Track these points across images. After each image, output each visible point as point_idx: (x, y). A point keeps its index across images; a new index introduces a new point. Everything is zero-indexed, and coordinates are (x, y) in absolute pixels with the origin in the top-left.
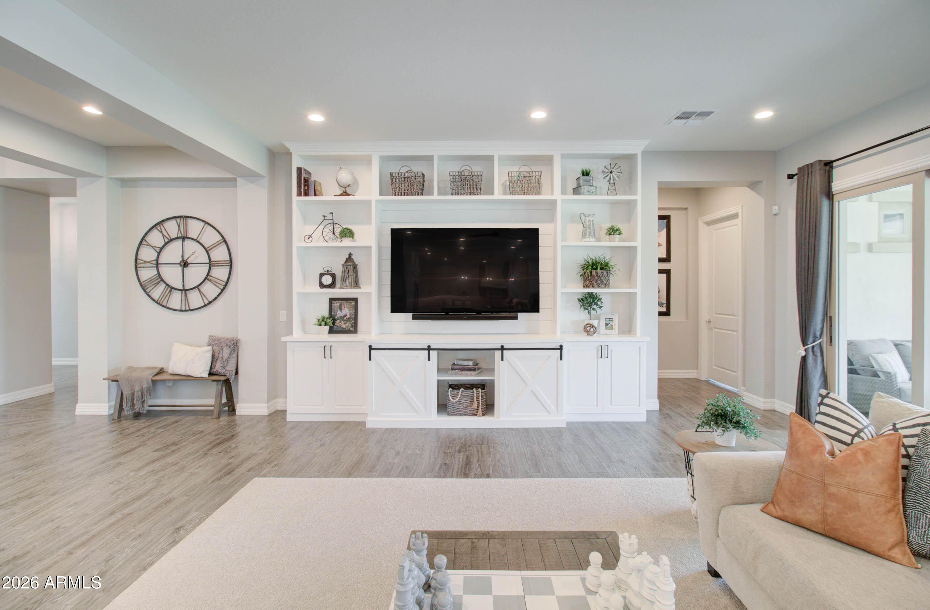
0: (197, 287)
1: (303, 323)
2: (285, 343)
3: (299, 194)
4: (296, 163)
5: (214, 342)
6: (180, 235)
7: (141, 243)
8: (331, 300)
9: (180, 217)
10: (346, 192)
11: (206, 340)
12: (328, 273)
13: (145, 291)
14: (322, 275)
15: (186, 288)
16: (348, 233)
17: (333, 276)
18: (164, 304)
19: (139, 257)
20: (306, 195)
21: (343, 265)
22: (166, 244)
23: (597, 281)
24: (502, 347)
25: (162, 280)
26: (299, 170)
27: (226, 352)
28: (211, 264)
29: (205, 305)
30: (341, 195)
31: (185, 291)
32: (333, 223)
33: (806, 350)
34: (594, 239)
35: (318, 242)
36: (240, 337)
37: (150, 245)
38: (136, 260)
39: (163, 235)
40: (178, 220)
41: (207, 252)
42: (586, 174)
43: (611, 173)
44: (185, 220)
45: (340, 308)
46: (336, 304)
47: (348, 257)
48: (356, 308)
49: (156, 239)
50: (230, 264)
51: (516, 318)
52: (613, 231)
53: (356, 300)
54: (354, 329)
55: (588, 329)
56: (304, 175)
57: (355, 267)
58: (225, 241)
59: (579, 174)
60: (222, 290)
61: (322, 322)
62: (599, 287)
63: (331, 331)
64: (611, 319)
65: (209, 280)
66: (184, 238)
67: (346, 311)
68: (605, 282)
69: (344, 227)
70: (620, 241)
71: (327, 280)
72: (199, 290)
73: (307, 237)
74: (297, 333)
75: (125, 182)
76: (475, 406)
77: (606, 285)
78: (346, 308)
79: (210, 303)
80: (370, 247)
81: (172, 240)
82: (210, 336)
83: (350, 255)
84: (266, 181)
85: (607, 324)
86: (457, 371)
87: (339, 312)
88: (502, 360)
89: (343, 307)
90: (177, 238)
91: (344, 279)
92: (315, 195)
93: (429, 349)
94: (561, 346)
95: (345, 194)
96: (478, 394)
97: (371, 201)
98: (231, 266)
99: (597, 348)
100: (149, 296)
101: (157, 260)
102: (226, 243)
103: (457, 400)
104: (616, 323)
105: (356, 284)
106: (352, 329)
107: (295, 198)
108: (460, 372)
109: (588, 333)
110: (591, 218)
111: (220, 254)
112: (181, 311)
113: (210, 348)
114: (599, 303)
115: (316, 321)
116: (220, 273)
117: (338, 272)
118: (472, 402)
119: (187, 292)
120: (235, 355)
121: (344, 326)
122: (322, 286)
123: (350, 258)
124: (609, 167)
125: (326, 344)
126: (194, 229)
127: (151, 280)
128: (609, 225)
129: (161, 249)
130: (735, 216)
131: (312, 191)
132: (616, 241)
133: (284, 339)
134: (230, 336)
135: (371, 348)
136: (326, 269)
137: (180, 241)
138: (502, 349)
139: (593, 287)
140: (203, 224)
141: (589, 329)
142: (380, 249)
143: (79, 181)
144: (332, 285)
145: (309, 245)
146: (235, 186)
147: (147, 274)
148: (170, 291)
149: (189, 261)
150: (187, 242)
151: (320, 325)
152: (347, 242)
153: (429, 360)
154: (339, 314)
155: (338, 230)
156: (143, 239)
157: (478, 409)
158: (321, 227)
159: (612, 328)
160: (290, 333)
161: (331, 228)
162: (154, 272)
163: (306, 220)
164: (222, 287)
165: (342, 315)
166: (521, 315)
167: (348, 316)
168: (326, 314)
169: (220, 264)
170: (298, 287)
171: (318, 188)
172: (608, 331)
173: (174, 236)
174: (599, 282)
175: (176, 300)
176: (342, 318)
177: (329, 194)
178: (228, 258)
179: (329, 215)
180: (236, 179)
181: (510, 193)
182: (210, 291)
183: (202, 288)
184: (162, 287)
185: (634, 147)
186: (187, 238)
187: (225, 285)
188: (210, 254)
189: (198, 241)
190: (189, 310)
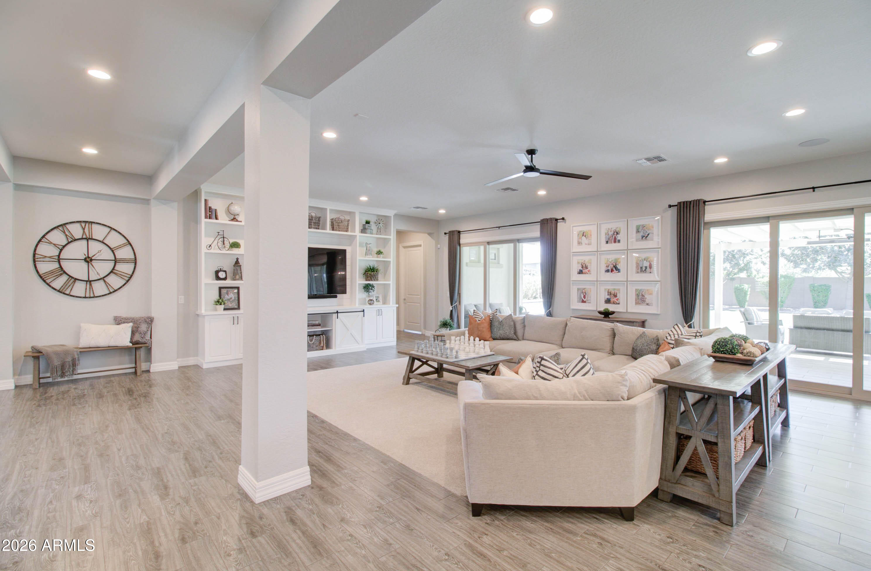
0: (102, 279)
1: (207, 305)
2: (204, 316)
3: (206, 217)
4: (203, 196)
5: (127, 320)
6: (84, 237)
7: (41, 240)
8: (220, 288)
9: (84, 222)
12: (221, 270)
13: (45, 281)
14: (217, 272)
15: (91, 279)
16: (235, 245)
17: (225, 272)
18: (67, 292)
19: (37, 252)
20: (210, 218)
21: (232, 265)
22: (69, 242)
25: (65, 272)
26: (206, 201)
27: (143, 326)
28: (116, 261)
29: (110, 293)
30: (231, 220)
31: (89, 282)
32: (224, 237)
33: (452, 307)
34: (371, 257)
35: (215, 250)
36: (153, 315)
37: (50, 243)
38: (34, 255)
39: (66, 235)
40: (82, 224)
41: (113, 251)
42: (367, 222)
43: (380, 223)
44: (90, 225)
45: (227, 294)
46: (224, 291)
47: (236, 260)
48: (238, 293)
49: (57, 238)
50: (135, 261)
51: (336, 297)
52: (379, 253)
53: (238, 288)
54: (238, 307)
56: (209, 204)
57: (240, 267)
58: (130, 244)
59: (365, 223)
60: (128, 281)
61: (214, 302)
62: (374, 280)
63: (225, 308)
64: (378, 297)
65: (115, 273)
66: (87, 239)
67: (232, 295)
69: (231, 241)
70: (383, 258)
71: (221, 275)
72: (105, 281)
73: (208, 246)
76: (322, 345)
77: (377, 280)
78: (231, 294)
79: (115, 291)
81: (75, 240)
83: (237, 259)
85: (376, 300)
86: (314, 326)
87: (226, 296)
88: (338, 318)
89: (229, 293)
90: (82, 239)
91: (233, 275)
92: (216, 219)
94: (364, 310)
95: (234, 219)
96: (323, 338)
98: (135, 263)
99: (377, 311)
100: (50, 286)
101: (59, 256)
103: (313, 342)
104: (381, 299)
105: (240, 278)
106: (236, 307)
107: (203, 220)
108: (312, 327)
109: (370, 304)
110: (370, 246)
111: (125, 253)
112: (85, 297)
113: (131, 324)
114: (373, 289)
116: (125, 268)
117: (229, 269)
118: (320, 343)
119: (92, 282)
120: (150, 329)
121: (229, 305)
122: (218, 278)
123: (237, 262)
124: (378, 221)
125: (234, 316)
126: (98, 232)
127: (51, 273)
128: (378, 250)
129: (64, 246)
130: (420, 246)
131: (214, 216)
132: (381, 258)
134: (144, 315)
136: (219, 268)
139: (372, 281)
140: (108, 229)
141: (371, 302)
144: (224, 278)
145: (210, 251)
146: (149, 205)
147: (47, 267)
148: (74, 282)
149: (94, 258)
150: (90, 242)
151: (217, 305)
152: (235, 251)
155: (227, 243)
156: (44, 237)
157: (323, 347)
158: (217, 239)
159: (379, 301)
161: (223, 241)
162: (56, 266)
163: (208, 235)
164: (127, 279)
165: (229, 298)
166: (339, 295)
167: (233, 299)
168: (218, 298)
169: (124, 261)
170: (204, 279)
171: (217, 214)
172: (378, 303)
173: (77, 236)
175: (79, 289)
176: (229, 300)
177: (223, 219)
178: (133, 257)
179: (221, 233)
180: (148, 200)
181: (333, 229)
182: (115, 281)
183: (107, 279)
184: (64, 278)
185: (391, 213)
186: (92, 239)
187: (130, 278)
188: (116, 253)
189: (103, 243)
190: (94, 297)
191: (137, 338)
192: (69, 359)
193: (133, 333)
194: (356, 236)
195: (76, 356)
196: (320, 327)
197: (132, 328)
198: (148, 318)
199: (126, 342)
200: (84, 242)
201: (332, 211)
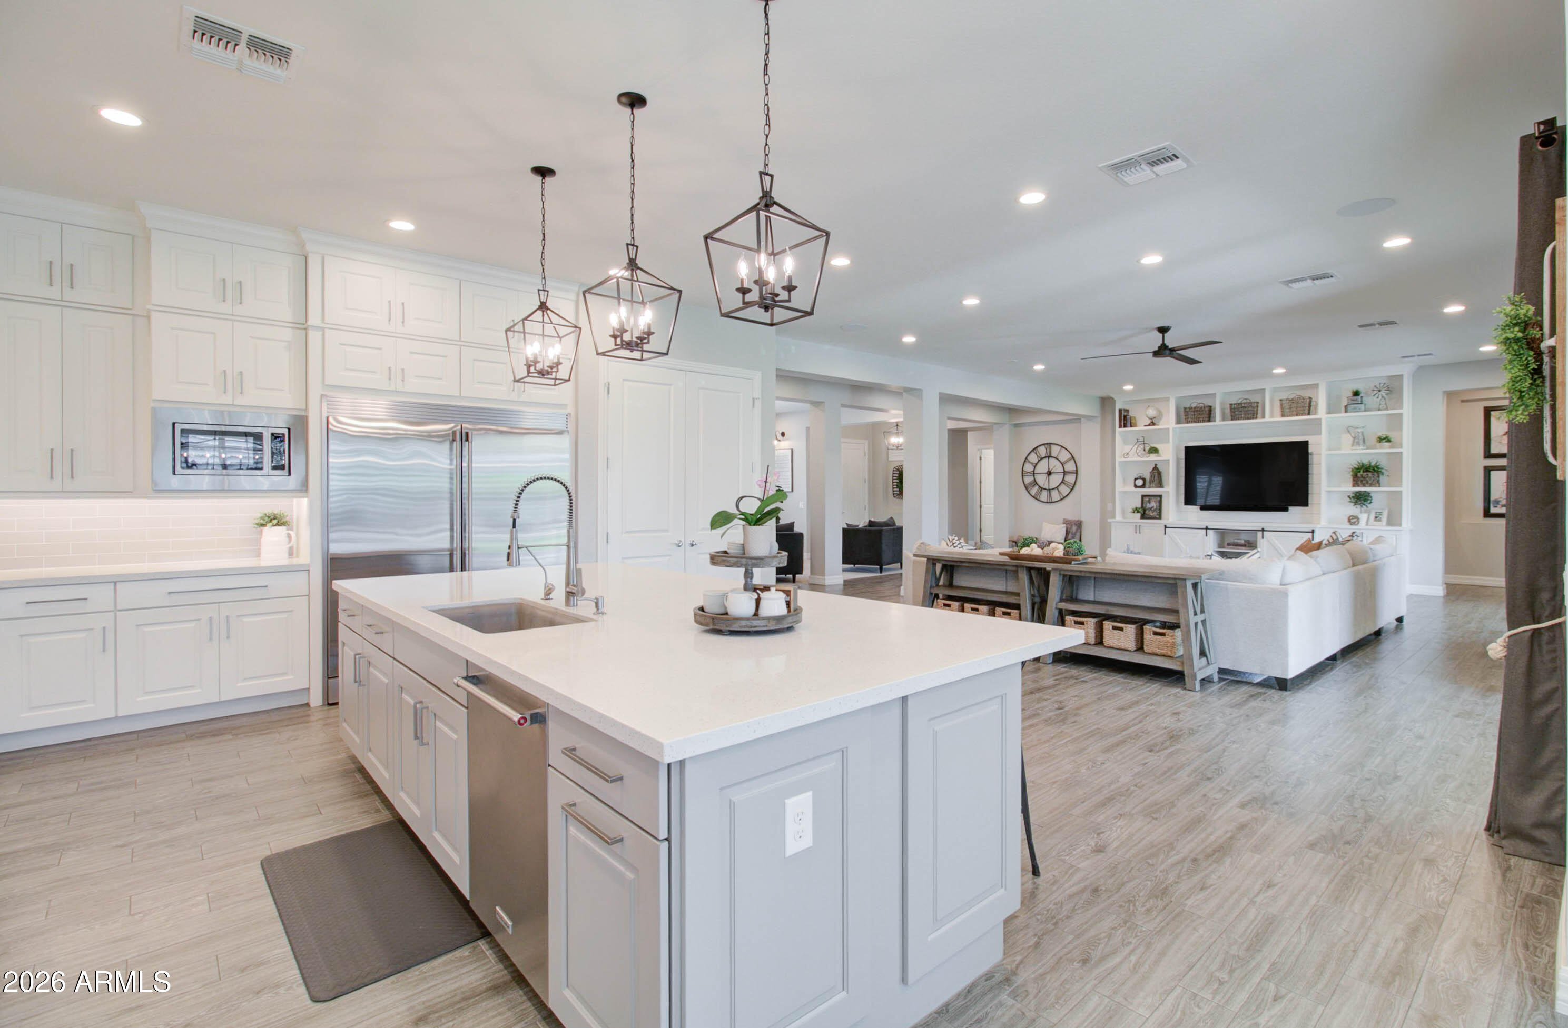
0: (1057, 488)
1: (1123, 512)
2: (1111, 522)
3: (1120, 427)
4: (1118, 406)
5: (1066, 522)
6: (1047, 455)
7: (1025, 461)
8: (1143, 496)
9: (1047, 444)
10: (1152, 422)
11: (1062, 521)
12: (1140, 478)
13: (1027, 490)
14: (1136, 479)
15: (1050, 488)
16: (1154, 450)
17: (1144, 480)
18: (1038, 498)
20: (1125, 426)
21: (1151, 473)
22: (1039, 461)
23: (1362, 481)
24: (1263, 529)
25: (1036, 483)
26: (1120, 411)
27: (1074, 528)
28: (1065, 473)
29: (1061, 499)
30: (1149, 425)
31: (1049, 490)
32: (1145, 444)
34: (1364, 447)
35: (1133, 457)
36: (1083, 519)
37: (1030, 462)
38: (1023, 471)
39: (1038, 455)
40: (1046, 446)
41: (1063, 465)
42: (1356, 393)
43: (1379, 391)
44: (1050, 446)
45: (1149, 502)
46: (1146, 499)
47: (1153, 467)
48: (1160, 502)
49: (1033, 458)
50: (1076, 472)
51: (1286, 510)
52: (1384, 439)
53: (1160, 496)
54: (1159, 517)
55: (1352, 521)
56: (1123, 413)
57: (1159, 474)
58: (1073, 458)
59: (1350, 394)
60: (1072, 490)
61: (1136, 510)
62: (1364, 486)
63: (1143, 517)
64: (1381, 513)
65: (1064, 483)
66: (1049, 457)
67: (1153, 504)
68: (1370, 482)
69: (1152, 446)
70: (1389, 448)
71: (1140, 482)
73: (1126, 454)
74: (1118, 517)
75: (1016, 425)
77: (1378, 484)
78: (1153, 502)
79: (1064, 498)
80: (1169, 460)
81: (1042, 459)
82: (1064, 519)
83: (1156, 465)
84: (1099, 420)
85: (1376, 517)
86: (1231, 547)
87: (1148, 504)
88: (1263, 538)
89: (1151, 501)
90: (1044, 458)
91: (1151, 481)
92: (1131, 426)
93: (1207, 528)
94: (1313, 531)
95: (1153, 424)
97: (1168, 429)
98: (1077, 474)
100: (1029, 493)
101: (1034, 471)
102: (1074, 459)
104: (1384, 518)
105: (1160, 485)
106: (1157, 516)
107: (1118, 430)
108: (1235, 547)
109: (1351, 523)
110: (1360, 430)
111: (1070, 467)
112: (1047, 502)
113: (1065, 525)
115: (1131, 510)
116: (1070, 479)
117: (1147, 477)
119: (1051, 491)
120: (1079, 530)
121: (1152, 514)
122: (1136, 486)
123: (1155, 468)
124: (1378, 386)
125: (1137, 524)
126: (1055, 450)
127: (1030, 484)
128: (1379, 435)
129: (1036, 464)
131: (1129, 424)
132: (1385, 448)
133: (1109, 520)
134: (1077, 519)
135: (1166, 527)
136: (1139, 475)
137: (1047, 459)
138: (1263, 530)
140: (1060, 447)
142: (1178, 460)
143: (995, 427)
144: (1143, 486)
145: (1126, 460)
146: (1080, 422)
147: (1028, 479)
148: (1041, 491)
149: (1052, 471)
150: (1050, 459)
151: (1134, 512)
152: (1153, 457)
153: (1207, 535)
154: (1149, 506)
155: (1147, 448)
156: (1026, 458)
158: (1136, 446)
159: (1380, 520)
160: (1114, 517)
161: (1142, 447)
162: (1032, 479)
163: (1125, 442)
164: (1071, 488)
165: (1150, 506)
166: (1291, 508)
167: (1155, 507)
168: (1139, 505)
169: (1070, 473)
170: (1119, 487)
171: (1133, 421)
172: (1376, 523)
173: (1043, 456)
174: (1364, 482)
175: (1044, 496)
176: (1150, 509)
177: (1141, 425)
178: (1075, 469)
179: (1141, 439)
180: (1080, 419)
181: (1283, 415)
182: (1064, 490)
183: (1059, 489)
184: (1037, 487)
185: (1405, 369)
186: (1051, 456)
187: (1073, 487)
188: (1065, 467)
189: (1057, 459)
190: (1052, 502)
194: (1320, 419)
196: (1243, 548)
198: (1078, 521)
201: (1275, 390)
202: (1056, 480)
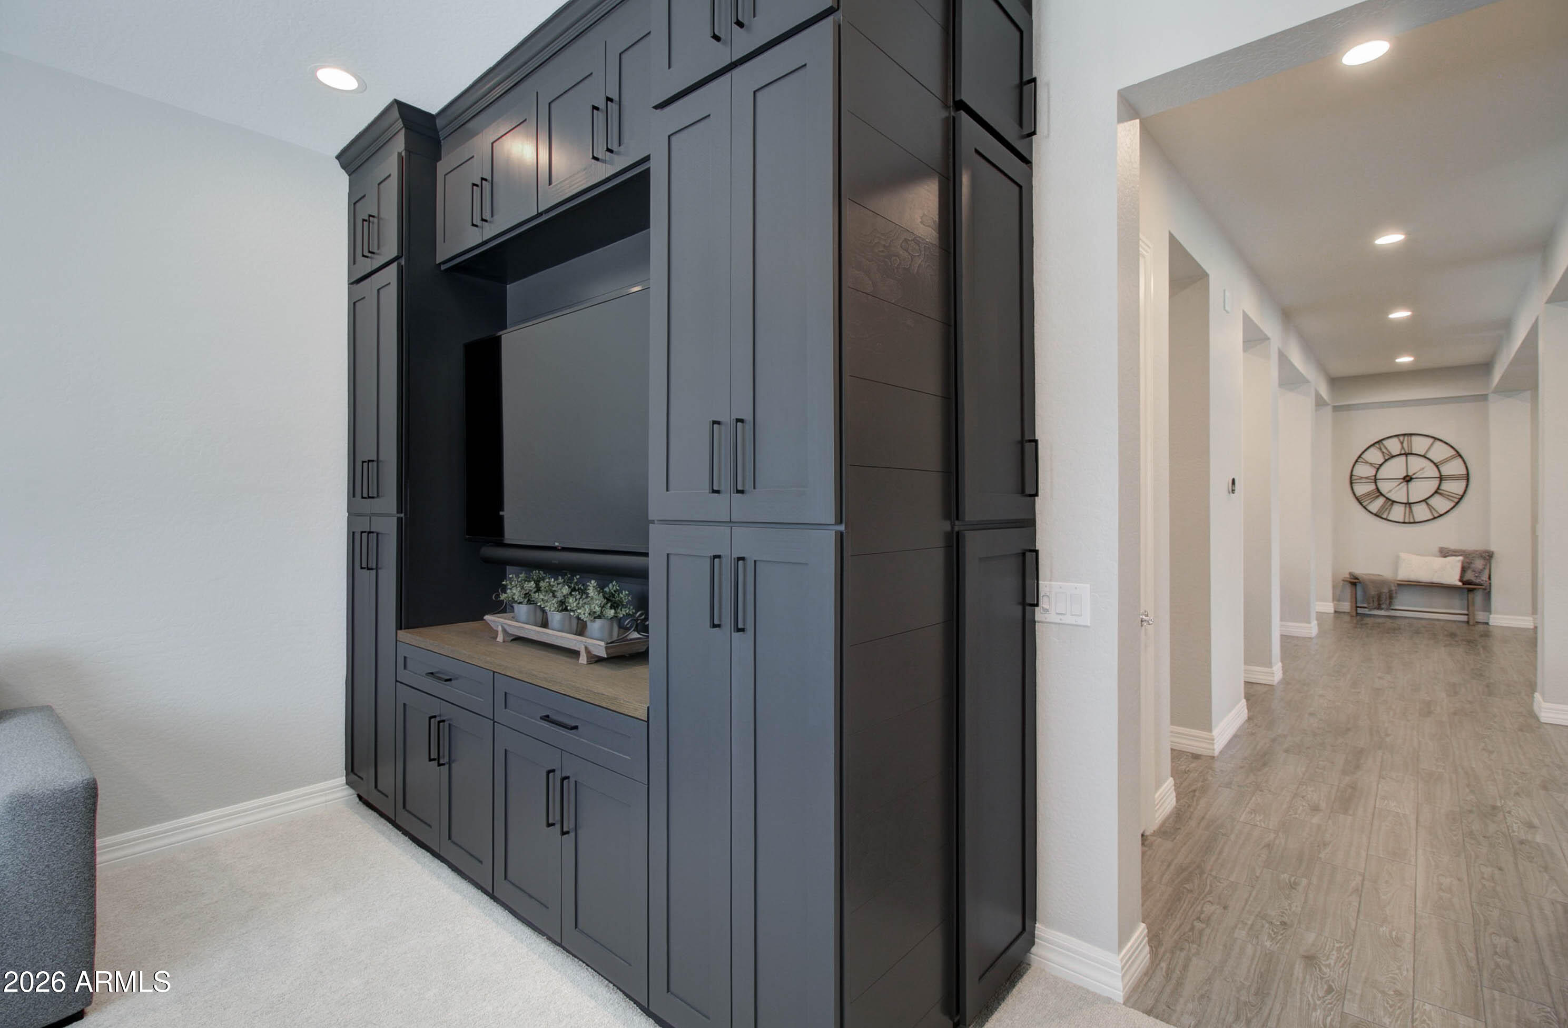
0: (1425, 501)
6: (1403, 452)
7: (1359, 460)
9: (1403, 435)
13: (1361, 504)
15: (1411, 501)
18: (1384, 516)
19: (1354, 473)
22: (1386, 460)
25: (1381, 494)
27: (1478, 563)
28: (1441, 478)
29: (1434, 518)
31: (1409, 504)
36: (1493, 549)
37: (1367, 462)
38: (1351, 476)
39: (1383, 452)
40: (1401, 438)
41: (1437, 467)
44: (1408, 438)
49: (1374, 456)
50: (1467, 477)
58: (1461, 456)
60: (1457, 503)
65: (1441, 494)
66: (1408, 455)
72: (1428, 504)
79: (1441, 515)
81: (1393, 457)
90: (1400, 455)
98: (1468, 480)
100: (1366, 509)
101: (1375, 476)
102: (1461, 458)
111: (1453, 469)
112: (1404, 523)
113: (1459, 559)
116: (1454, 487)
119: (1412, 505)
120: (1487, 566)
126: (1419, 445)
127: (1368, 494)
129: (1381, 465)
134: (1479, 547)
140: (1432, 440)
146: (1486, 402)
147: (1364, 488)
148: (1391, 505)
149: (1414, 476)
150: (1410, 458)
156: (1359, 457)
162: (1372, 487)
164: (1456, 500)
169: (1453, 478)
173: (1395, 453)
175: (1397, 513)
178: (1464, 472)
180: (1486, 396)
182: (1440, 504)
183: (1431, 501)
184: (1381, 501)
186: (1412, 454)
187: (1461, 499)
188: (1441, 469)
189: (1426, 457)
190: (1415, 523)
191: (1469, 576)
192: (1385, 590)
193: (1464, 570)
195: (1393, 588)
197: (1463, 563)
198: (1486, 552)
199: (1453, 578)
200: (1403, 458)
202: (1420, 490)
